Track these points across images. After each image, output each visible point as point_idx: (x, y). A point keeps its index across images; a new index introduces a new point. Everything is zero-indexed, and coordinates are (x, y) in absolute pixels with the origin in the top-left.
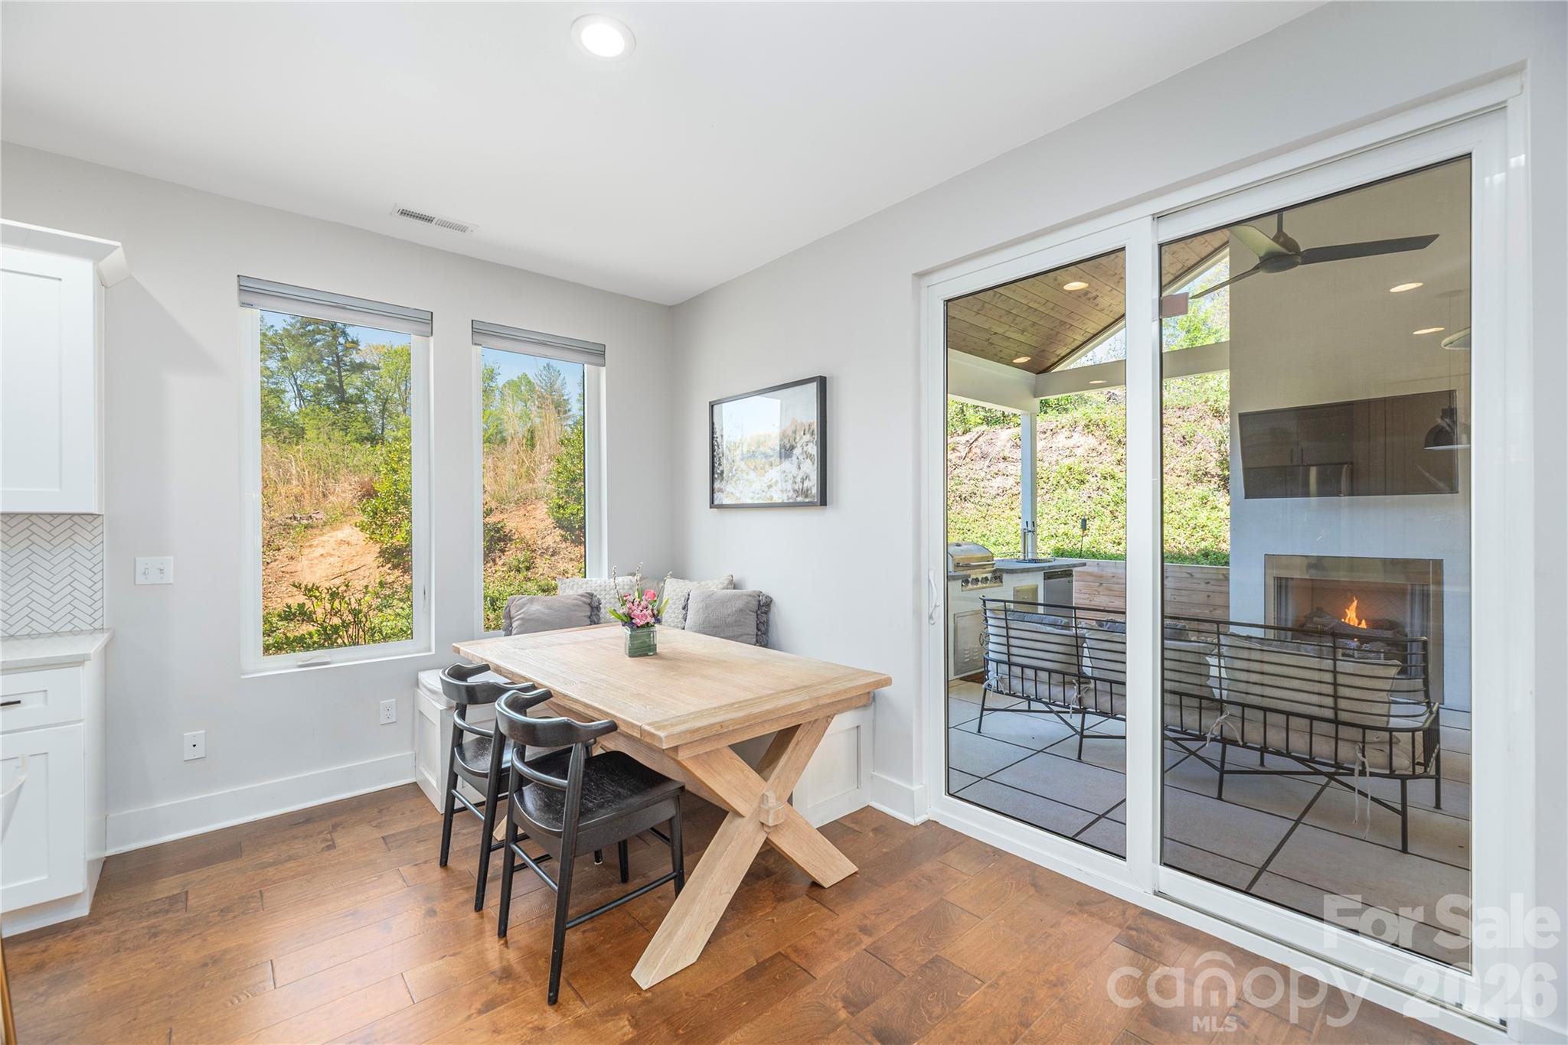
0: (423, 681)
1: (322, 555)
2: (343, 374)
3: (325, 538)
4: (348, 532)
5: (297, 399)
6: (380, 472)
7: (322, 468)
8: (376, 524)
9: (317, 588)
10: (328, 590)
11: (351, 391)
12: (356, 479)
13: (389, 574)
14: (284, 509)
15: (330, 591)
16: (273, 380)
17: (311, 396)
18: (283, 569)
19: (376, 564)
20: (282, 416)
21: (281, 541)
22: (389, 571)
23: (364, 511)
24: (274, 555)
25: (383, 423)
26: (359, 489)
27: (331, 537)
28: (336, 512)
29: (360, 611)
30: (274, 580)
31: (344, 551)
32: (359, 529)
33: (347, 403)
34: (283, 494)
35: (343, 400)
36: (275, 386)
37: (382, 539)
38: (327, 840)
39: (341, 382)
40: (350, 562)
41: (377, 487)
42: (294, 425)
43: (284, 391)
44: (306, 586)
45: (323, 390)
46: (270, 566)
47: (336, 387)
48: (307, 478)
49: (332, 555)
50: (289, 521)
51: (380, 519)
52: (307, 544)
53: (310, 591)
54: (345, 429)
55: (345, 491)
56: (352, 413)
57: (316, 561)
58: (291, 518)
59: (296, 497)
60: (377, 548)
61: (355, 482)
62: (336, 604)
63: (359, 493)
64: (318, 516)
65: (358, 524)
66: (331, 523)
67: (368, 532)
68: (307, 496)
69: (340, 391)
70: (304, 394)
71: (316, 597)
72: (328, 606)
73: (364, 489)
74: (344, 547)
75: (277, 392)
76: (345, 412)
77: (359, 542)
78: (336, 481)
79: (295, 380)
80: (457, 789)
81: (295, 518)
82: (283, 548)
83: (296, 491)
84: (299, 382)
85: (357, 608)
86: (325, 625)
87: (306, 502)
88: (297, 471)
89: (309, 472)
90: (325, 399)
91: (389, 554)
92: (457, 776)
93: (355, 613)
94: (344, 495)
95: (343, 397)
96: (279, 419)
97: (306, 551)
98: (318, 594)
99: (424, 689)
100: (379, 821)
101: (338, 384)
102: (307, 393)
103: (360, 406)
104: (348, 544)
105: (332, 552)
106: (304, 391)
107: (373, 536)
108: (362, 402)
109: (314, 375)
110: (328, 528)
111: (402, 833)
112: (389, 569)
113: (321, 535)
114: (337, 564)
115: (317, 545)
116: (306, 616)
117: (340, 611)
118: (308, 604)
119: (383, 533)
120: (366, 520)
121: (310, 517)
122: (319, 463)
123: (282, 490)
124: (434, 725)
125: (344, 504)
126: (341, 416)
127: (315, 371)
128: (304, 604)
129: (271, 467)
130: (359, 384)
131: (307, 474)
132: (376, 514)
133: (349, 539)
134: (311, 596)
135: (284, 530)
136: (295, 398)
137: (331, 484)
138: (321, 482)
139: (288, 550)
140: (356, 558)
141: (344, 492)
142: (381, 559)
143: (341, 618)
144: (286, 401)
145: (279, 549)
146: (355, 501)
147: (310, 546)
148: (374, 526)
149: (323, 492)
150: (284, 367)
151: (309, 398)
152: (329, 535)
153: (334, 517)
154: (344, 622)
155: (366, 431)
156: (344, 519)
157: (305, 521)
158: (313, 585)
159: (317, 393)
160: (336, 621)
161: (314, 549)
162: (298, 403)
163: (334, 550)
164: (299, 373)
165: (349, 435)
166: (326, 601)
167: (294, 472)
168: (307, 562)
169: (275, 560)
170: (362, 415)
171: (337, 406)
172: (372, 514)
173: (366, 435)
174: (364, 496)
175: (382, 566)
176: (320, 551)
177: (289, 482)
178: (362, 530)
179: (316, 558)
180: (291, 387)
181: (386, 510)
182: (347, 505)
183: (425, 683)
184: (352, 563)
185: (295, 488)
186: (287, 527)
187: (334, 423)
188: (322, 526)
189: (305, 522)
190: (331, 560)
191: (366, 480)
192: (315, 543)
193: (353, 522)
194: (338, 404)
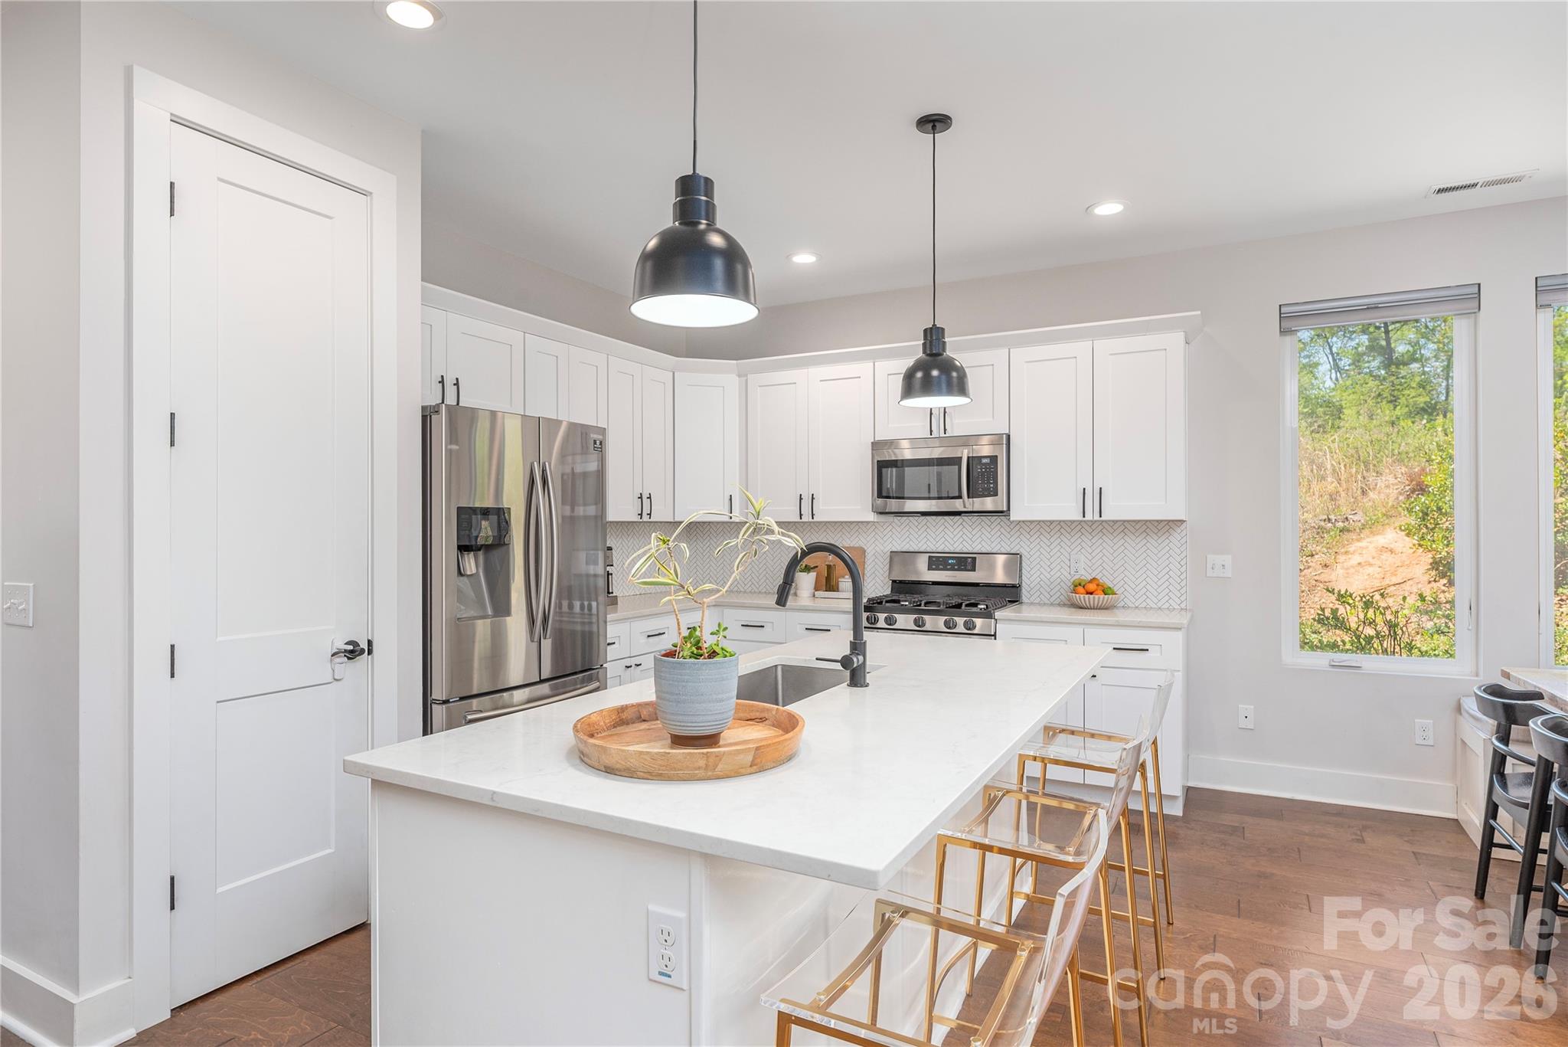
0: (1466, 707)
1: (1359, 564)
2: (1390, 328)
3: (1363, 544)
4: (1391, 537)
5: (1333, 371)
6: (1432, 461)
7: (1362, 459)
8: (1427, 527)
9: (1351, 596)
10: (1362, 598)
11: (1401, 349)
12: (1404, 470)
13: (1444, 592)
14: (1318, 510)
15: (1364, 599)
16: (1306, 353)
17: (1349, 365)
18: (1316, 578)
19: (1426, 578)
20: (1315, 395)
21: (1314, 546)
22: (1443, 588)
23: (1410, 510)
24: (1307, 562)
25: (1448, 385)
26: (1407, 482)
27: (1370, 542)
28: (1377, 512)
29: (1396, 625)
30: (1307, 589)
31: (1386, 560)
32: (1404, 533)
33: (1397, 365)
34: (1317, 493)
35: (1391, 361)
36: (1307, 360)
37: (1434, 546)
38: (1356, 834)
39: (1388, 340)
40: (1394, 574)
41: (1428, 480)
42: (1328, 404)
43: (1317, 364)
44: (1339, 591)
45: (1364, 354)
46: (1303, 573)
47: (1382, 347)
48: (1343, 472)
49: (1370, 565)
50: (1322, 523)
51: (1432, 521)
52: (1343, 550)
53: (1342, 597)
54: (1394, 401)
55: (1389, 486)
56: (1402, 378)
57: (1352, 570)
58: (1325, 520)
59: (1331, 496)
60: (1428, 558)
61: (1402, 474)
62: (1371, 614)
63: (1407, 488)
64: (1355, 518)
65: (1403, 528)
66: (1371, 526)
67: (1416, 538)
68: (1343, 494)
69: (1387, 352)
70: (1341, 364)
71: (1348, 604)
72: (1362, 616)
73: (1414, 483)
74: (1385, 556)
75: (1310, 366)
76: (1395, 378)
77: (1404, 550)
78: (1379, 474)
79: (1331, 348)
80: (1498, 821)
81: (1329, 520)
82: (1317, 554)
83: (1331, 488)
84: (1334, 350)
85: (1393, 620)
86: (1358, 633)
87: (1342, 501)
88: (1332, 465)
89: (1345, 465)
90: (1366, 365)
91: (1444, 566)
92: (1498, 806)
93: (1392, 626)
94: (1388, 491)
95: (1390, 359)
96: (1311, 399)
97: (1341, 558)
98: (1351, 601)
99: (1467, 716)
100: (1411, 838)
101: (1384, 343)
102: (1345, 363)
103: (1415, 366)
104: (1392, 551)
105: (1371, 560)
106: (1340, 360)
107: (1422, 542)
108: (1415, 360)
109: (1353, 336)
110: (1366, 531)
111: (1434, 856)
112: (1444, 585)
113: (1359, 540)
114: (1376, 575)
115: (1353, 553)
116: (1340, 624)
117: (1374, 621)
118: (1341, 611)
119: (1435, 538)
120: (1413, 523)
121: (1347, 518)
122: (1357, 452)
123: (1316, 487)
124: (1478, 756)
125: (1387, 503)
126: (1388, 385)
127: (1354, 332)
128: (1337, 609)
129: (1303, 463)
130: (1412, 336)
131: (1343, 468)
132: (1427, 514)
133: (1392, 546)
134: (1344, 602)
135: (1318, 533)
136: (1331, 371)
137: (1371, 477)
138: (1359, 477)
139: (1322, 557)
140: (1401, 570)
141: (1387, 487)
142: (1434, 573)
143: (1375, 629)
144: (1319, 375)
145: (1312, 555)
146: (1401, 498)
147: (1346, 553)
148: (1424, 530)
149: (1362, 488)
150: (1318, 335)
151: (1347, 368)
152: (1369, 540)
153: (1374, 518)
154: (1378, 633)
155: (1422, 400)
156: (1386, 521)
157: (1340, 523)
158: (1347, 591)
159: (1357, 360)
160: (1369, 631)
161: (1350, 556)
162: (1334, 376)
163: (1374, 558)
164: (1335, 339)
165: (1399, 407)
166: (1360, 610)
167: (1329, 466)
168: (1342, 571)
169: (1309, 567)
170: (1418, 379)
171: (1383, 372)
172: (1421, 514)
173: (1422, 405)
174: (1413, 491)
175: (1435, 581)
176: (1356, 559)
177: (1323, 478)
178: (1408, 535)
179: (1353, 567)
180: (1325, 358)
181: (1439, 509)
182: (1390, 504)
183: (1467, 709)
184: (1396, 575)
185: (1331, 484)
186: (1320, 531)
187: (1379, 395)
188: (1360, 529)
189: (1340, 525)
190: (1370, 570)
191: (1416, 470)
192: (1351, 549)
193: (1397, 524)
194: (1385, 369)
